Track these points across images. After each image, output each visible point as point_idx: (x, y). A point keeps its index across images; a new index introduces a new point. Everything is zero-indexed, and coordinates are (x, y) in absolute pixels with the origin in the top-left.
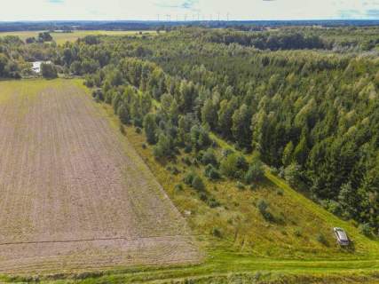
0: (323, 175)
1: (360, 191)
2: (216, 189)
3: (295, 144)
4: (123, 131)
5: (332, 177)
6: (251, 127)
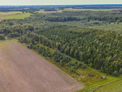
0: (97, 65)
1: (105, 68)
2: (78, 72)
3: (90, 59)
5: (99, 66)
6: (79, 55)
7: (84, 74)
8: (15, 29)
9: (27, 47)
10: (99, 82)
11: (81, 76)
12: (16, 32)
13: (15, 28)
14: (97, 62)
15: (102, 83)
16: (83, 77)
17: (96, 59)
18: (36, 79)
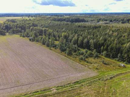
0: (113, 53)
1: (123, 55)
2: (89, 60)
3: (104, 46)
4: (50, 49)
5: (115, 53)
6: (90, 44)
7: (96, 62)
8: (18, 26)
9: (29, 40)
10: (116, 70)
11: (93, 64)
12: (18, 28)
13: (18, 24)
14: (112, 50)
15: (121, 71)
16: (96, 65)
17: (110, 46)
18: (36, 66)
